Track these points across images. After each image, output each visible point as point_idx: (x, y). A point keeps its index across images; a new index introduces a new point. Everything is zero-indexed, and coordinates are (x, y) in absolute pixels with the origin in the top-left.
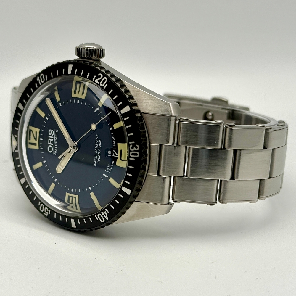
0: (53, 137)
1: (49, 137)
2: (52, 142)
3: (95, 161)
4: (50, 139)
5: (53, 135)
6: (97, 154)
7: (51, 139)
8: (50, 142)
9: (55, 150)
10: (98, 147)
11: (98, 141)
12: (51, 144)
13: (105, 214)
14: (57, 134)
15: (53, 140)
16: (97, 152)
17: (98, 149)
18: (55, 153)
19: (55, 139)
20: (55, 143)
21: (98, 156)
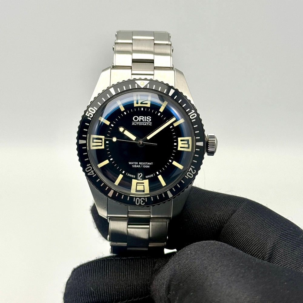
0: (145, 121)
1: (145, 117)
2: (142, 120)
3: (133, 163)
4: (143, 117)
5: (147, 120)
6: (138, 164)
7: (144, 119)
8: (141, 118)
9: (135, 123)
10: (144, 165)
11: (148, 165)
12: (140, 119)
13: (92, 173)
14: (148, 124)
15: (143, 121)
16: (140, 165)
17: (142, 165)
18: (133, 124)
19: (144, 123)
20: (141, 123)
21: (137, 165)
